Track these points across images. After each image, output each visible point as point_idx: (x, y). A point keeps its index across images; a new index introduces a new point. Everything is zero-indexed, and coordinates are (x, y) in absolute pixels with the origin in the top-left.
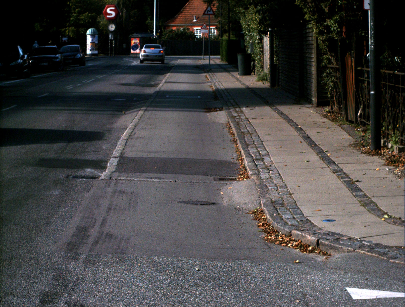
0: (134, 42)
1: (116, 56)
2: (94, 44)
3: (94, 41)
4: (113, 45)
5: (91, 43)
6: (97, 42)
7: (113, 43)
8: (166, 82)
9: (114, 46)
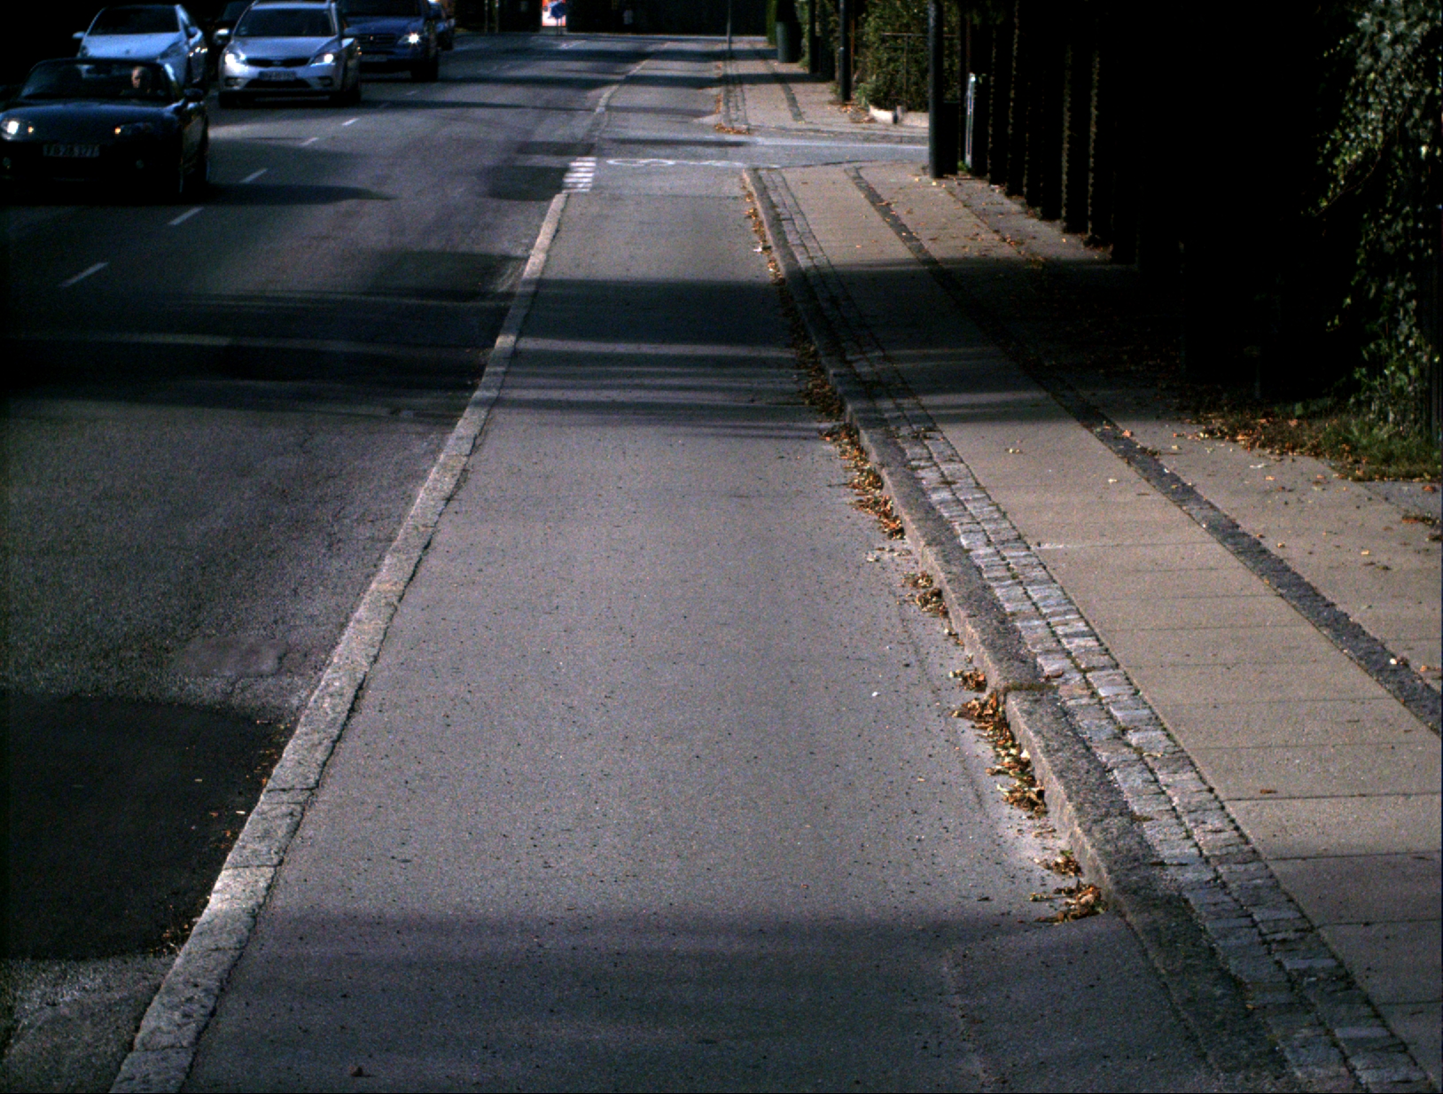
1: (503, 33)
8: (643, 69)
9: (499, 7)
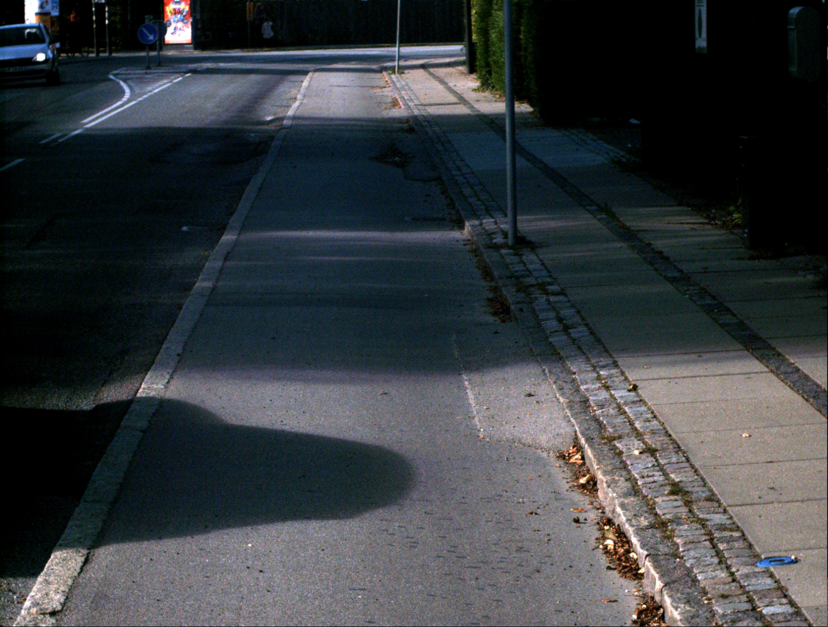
0: (175, 10)
1: (114, 55)
2: (48, 18)
3: (48, 8)
4: (107, 22)
5: (37, 14)
6: (55, 13)
7: (107, 15)
9: (108, 24)
